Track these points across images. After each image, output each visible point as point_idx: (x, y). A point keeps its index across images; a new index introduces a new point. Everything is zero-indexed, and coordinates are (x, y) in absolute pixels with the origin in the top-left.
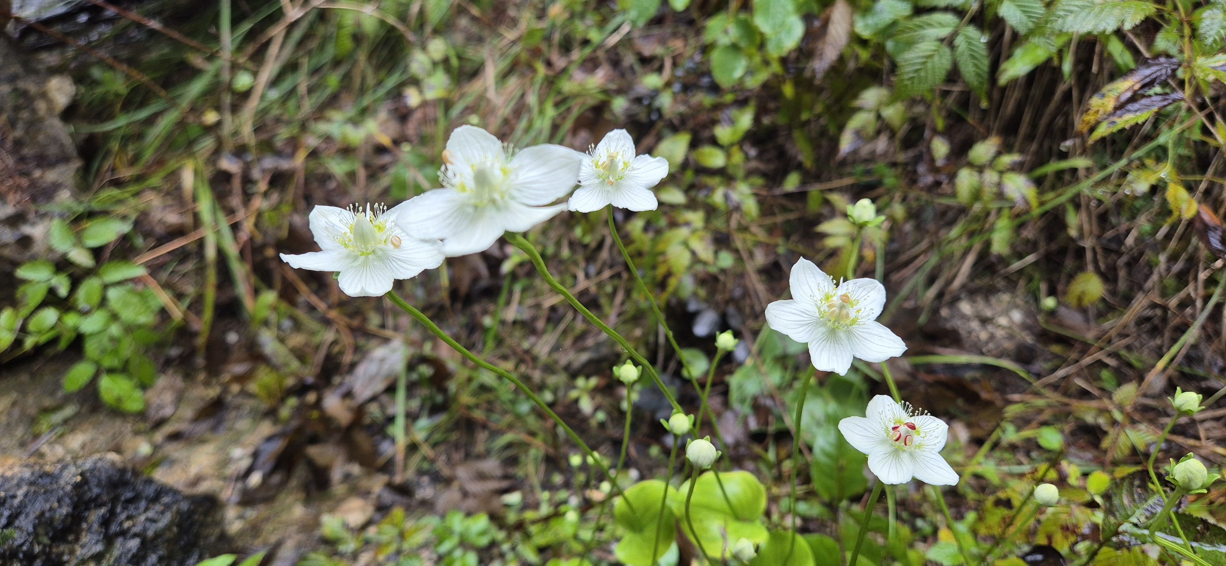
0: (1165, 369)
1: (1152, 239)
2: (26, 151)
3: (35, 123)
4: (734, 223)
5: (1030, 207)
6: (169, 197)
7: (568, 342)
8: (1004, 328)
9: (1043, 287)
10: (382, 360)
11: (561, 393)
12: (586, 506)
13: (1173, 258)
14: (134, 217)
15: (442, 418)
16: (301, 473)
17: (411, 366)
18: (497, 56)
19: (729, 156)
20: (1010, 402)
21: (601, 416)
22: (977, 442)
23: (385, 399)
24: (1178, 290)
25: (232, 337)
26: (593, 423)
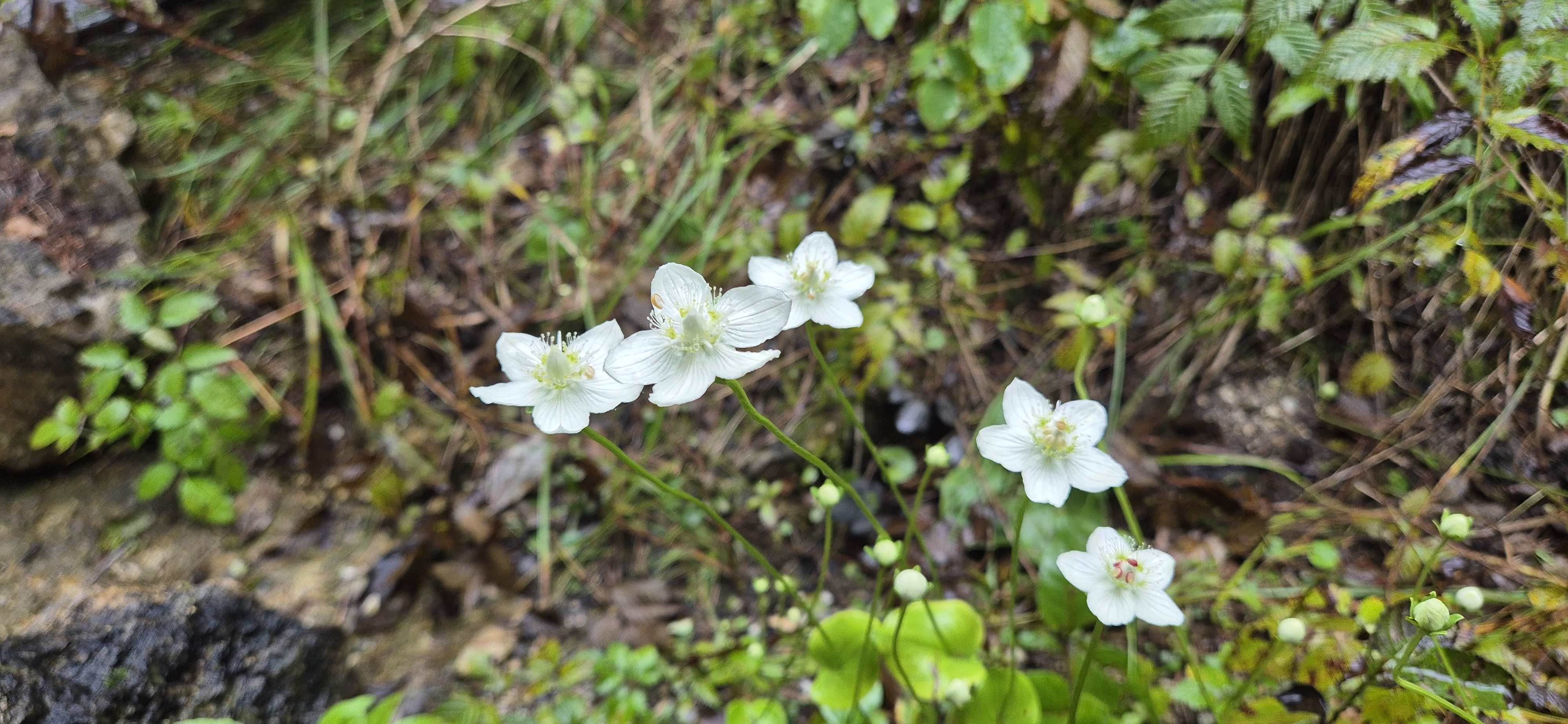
0: (1463, 470)
1: (1456, 310)
2: (77, 204)
3: (86, 169)
4: (945, 293)
5: (1302, 280)
6: (254, 260)
7: (745, 438)
8: (1273, 420)
9: (1322, 369)
10: (520, 460)
11: (738, 501)
12: (772, 638)
13: (1481, 334)
14: (213, 286)
15: (594, 531)
16: (426, 598)
17: (556, 467)
18: (653, 82)
19: (940, 215)
20: (1277, 512)
21: (786, 528)
22: (1237, 560)
23: (524, 507)
24: (1486, 373)
25: (337, 432)
26: (777, 536)
